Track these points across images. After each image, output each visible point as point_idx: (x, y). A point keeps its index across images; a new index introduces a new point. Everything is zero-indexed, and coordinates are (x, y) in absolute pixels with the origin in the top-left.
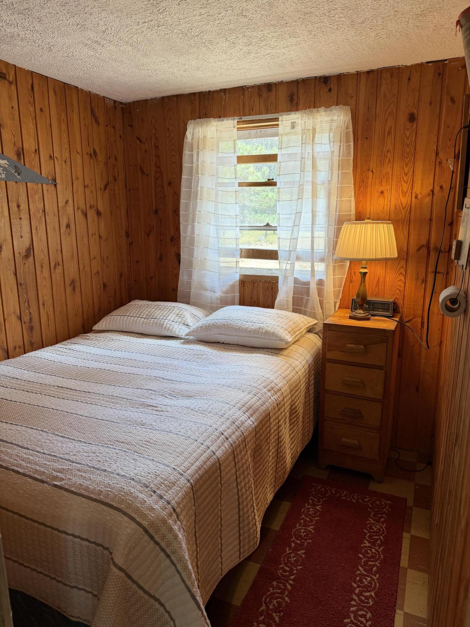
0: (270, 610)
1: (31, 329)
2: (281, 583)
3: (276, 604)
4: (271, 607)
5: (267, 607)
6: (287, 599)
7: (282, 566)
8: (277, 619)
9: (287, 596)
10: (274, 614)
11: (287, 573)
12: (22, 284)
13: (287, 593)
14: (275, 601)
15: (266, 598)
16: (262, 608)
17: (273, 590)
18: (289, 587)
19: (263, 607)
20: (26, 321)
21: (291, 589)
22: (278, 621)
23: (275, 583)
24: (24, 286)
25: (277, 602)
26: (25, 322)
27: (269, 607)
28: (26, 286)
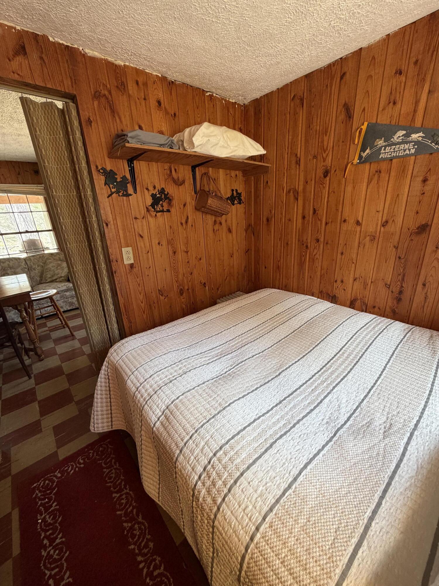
0: (135, 524)
1: (399, 300)
2: (148, 551)
3: (135, 532)
4: (136, 526)
5: (139, 523)
6: (132, 547)
7: (162, 568)
8: (125, 525)
9: (134, 549)
10: (130, 525)
11: (151, 568)
12: (402, 258)
13: (137, 551)
14: (138, 533)
15: (145, 527)
16: (140, 517)
17: (147, 539)
18: (139, 558)
19: (140, 519)
20: (394, 291)
21: (136, 559)
22: (124, 524)
23: (151, 545)
24: (403, 261)
25: (136, 535)
26: (392, 292)
27: (138, 524)
28: (406, 261)
